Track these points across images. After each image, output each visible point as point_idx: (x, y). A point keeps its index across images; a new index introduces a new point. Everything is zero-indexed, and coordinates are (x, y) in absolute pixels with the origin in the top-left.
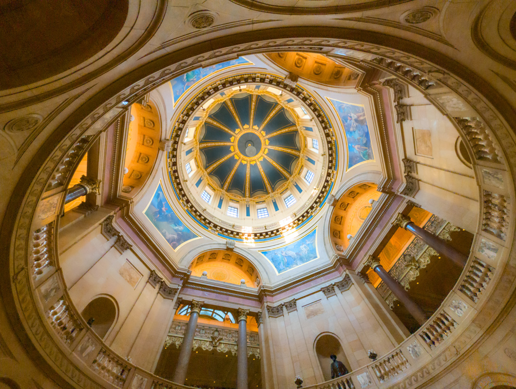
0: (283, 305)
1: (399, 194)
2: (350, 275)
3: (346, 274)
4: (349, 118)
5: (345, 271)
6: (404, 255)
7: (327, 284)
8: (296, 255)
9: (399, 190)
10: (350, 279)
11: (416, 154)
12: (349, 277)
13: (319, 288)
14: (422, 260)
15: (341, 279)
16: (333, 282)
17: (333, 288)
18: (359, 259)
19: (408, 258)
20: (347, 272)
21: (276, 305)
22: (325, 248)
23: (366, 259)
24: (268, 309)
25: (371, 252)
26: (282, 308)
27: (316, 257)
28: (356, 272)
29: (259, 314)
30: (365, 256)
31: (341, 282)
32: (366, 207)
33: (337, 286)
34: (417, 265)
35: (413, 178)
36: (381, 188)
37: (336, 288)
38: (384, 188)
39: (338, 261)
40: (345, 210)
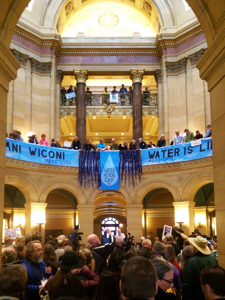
1: (164, 60)
2: (53, 66)
3: (50, 63)
5: (51, 58)
9: (167, 58)
10: (50, 70)
12: (50, 67)
14: (117, 111)
16: (31, 55)
17: (26, 60)
20: (53, 61)
23: (79, 68)
28: (60, 68)
30: (82, 65)
31: (38, 63)
32: (116, 16)
33: (32, 63)
34: (111, 110)
35: (185, 66)
36: (163, 38)
37: (28, 63)
38: (164, 41)
39: (54, 41)
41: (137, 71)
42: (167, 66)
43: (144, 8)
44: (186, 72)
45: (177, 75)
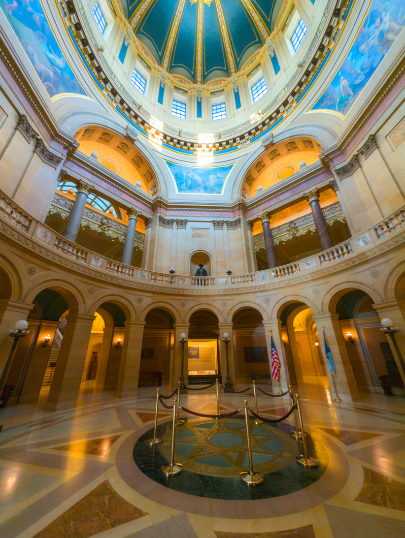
0: (175, 221)
1: (333, 170)
2: (242, 220)
3: (240, 218)
5: (240, 215)
6: (291, 222)
7: (220, 219)
8: (201, 182)
9: (336, 167)
10: (240, 223)
11: (386, 137)
12: (240, 221)
13: (211, 219)
14: (301, 231)
15: (232, 220)
16: (225, 219)
17: (223, 223)
18: (255, 211)
19: (293, 225)
20: (241, 217)
21: (167, 218)
22: (233, 188)
23: (261, 213)
24: (160, 219)
25: (269, 210)
26: (173, 222)
27: (220, 193)
28: (247, 220)
29: (150, 219)
30: (263, 210)
31: (231, 222)
32: (290, 167)
33: (227, 224)
34: (295, 232)
35: (358, 161)
36: (325, 154)
37: (225, 225)
38: (327, 156)
39: (239, 204)
40: (272, 159)
41: (310, 192)
42: (337, 173)
43: (306, 146)
44: (361, 167)
45: (352, 175)
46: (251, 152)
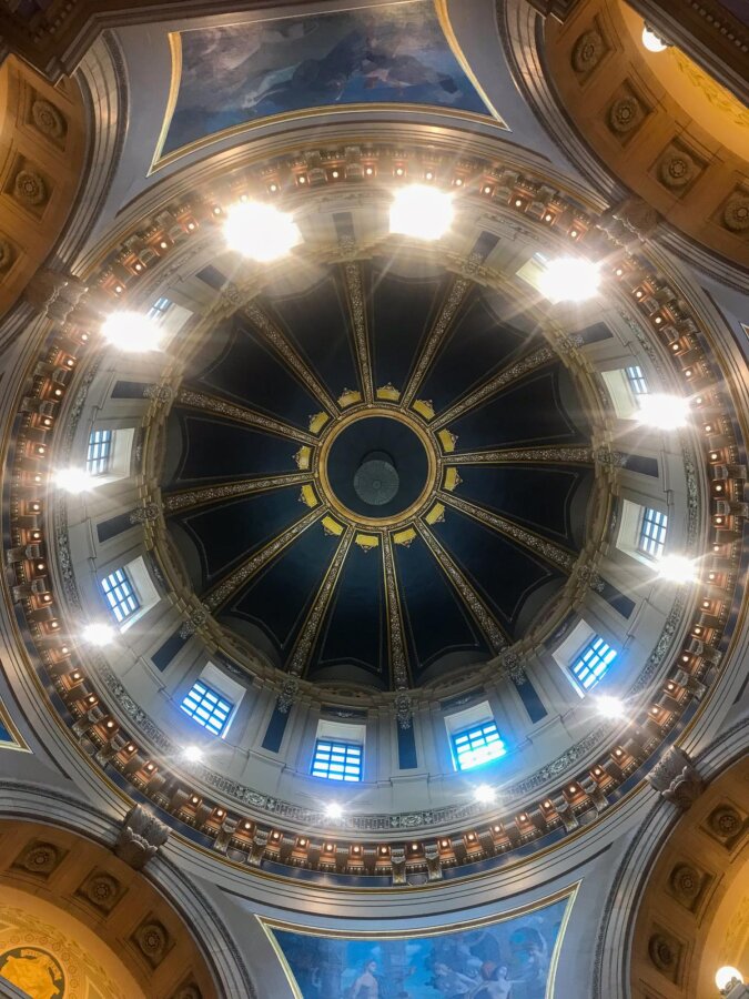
4: (491, 966)
40: (79, 893)
46: (75, 788)
